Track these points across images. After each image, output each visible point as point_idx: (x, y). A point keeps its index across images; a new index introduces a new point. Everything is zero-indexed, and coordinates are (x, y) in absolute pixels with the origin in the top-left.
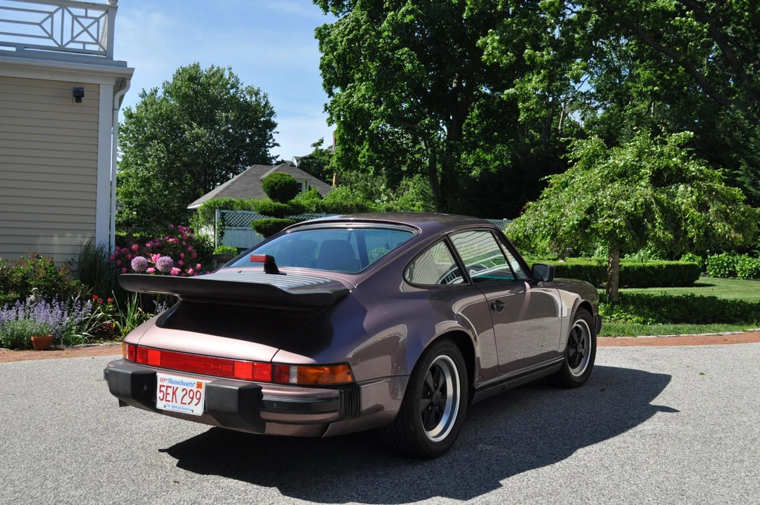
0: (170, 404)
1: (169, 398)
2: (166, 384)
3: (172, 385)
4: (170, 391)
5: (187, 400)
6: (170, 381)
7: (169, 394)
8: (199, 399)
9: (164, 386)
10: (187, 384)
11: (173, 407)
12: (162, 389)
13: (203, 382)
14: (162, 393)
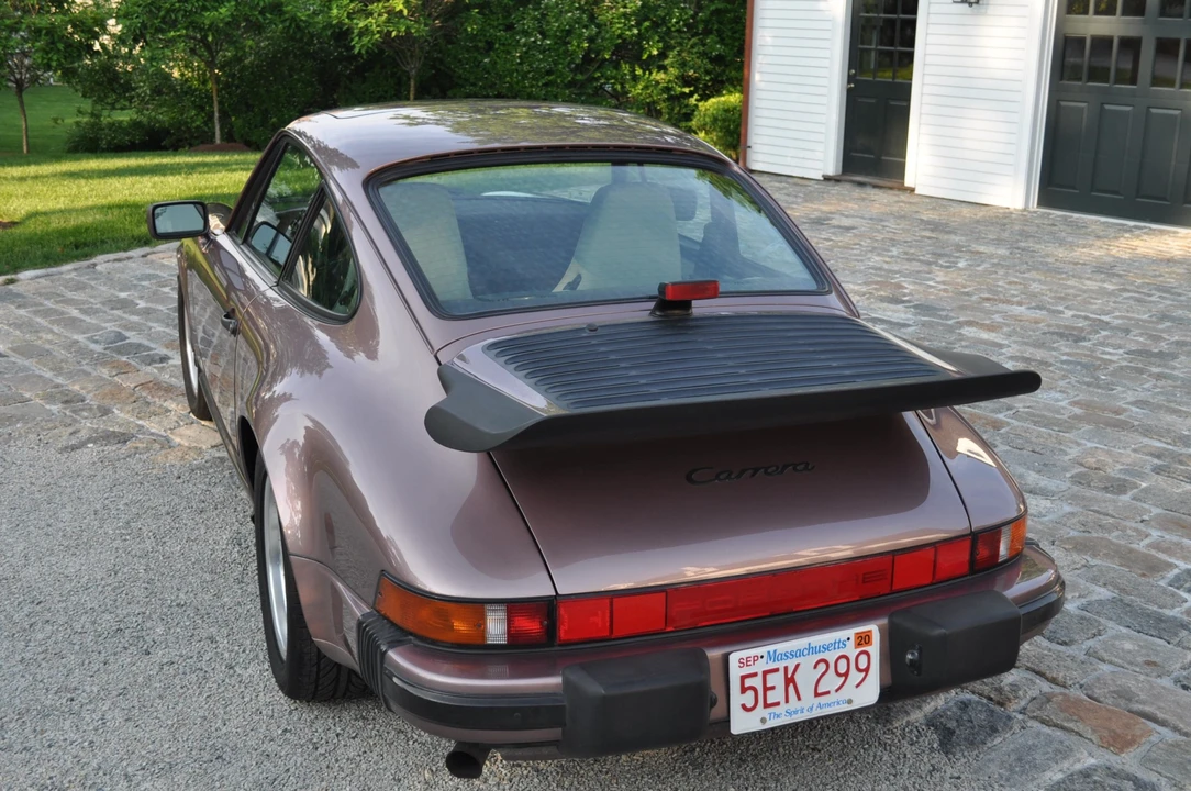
0: (783, 709)
1: (777, 695)
2: (760, 667)
3: (781, 665)
4: (776, 680)
5: (831, 681)
6: (773, 656)
7: (773, 688)
8: (866, 670)
9: (755, 675)
10: (826, 648)
11: (789, 713)
12: (748, 682)
13: (873, 628)
14: (750, 694)
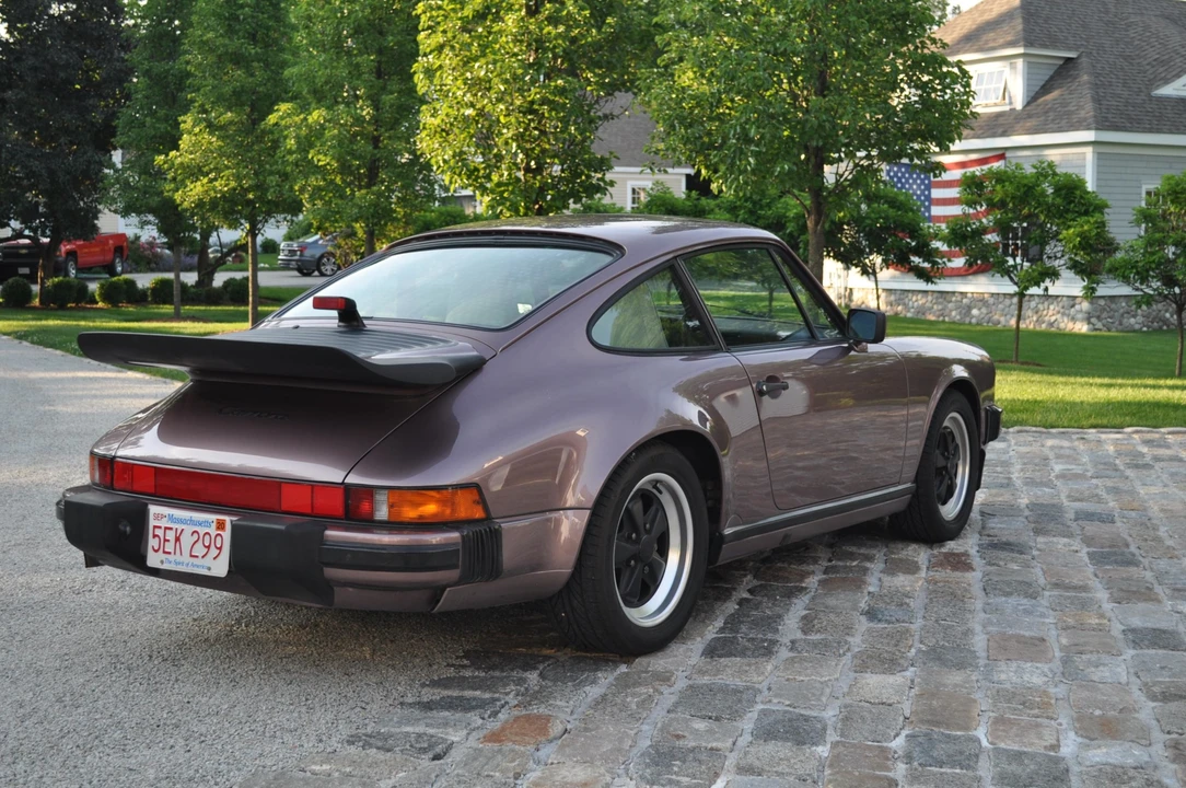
0: (171, 557)
1: (169, 547)
2: (164, 523)
3: (174, 526)
4: (171, 535)
6: (171, 518)
7: (169, 541)
8: (220, 549)
9: (160, 527)
10: (200, 524)
11: (177, 563)
12: (158, 532)
13: (228, 519)
14: (157, 539)
